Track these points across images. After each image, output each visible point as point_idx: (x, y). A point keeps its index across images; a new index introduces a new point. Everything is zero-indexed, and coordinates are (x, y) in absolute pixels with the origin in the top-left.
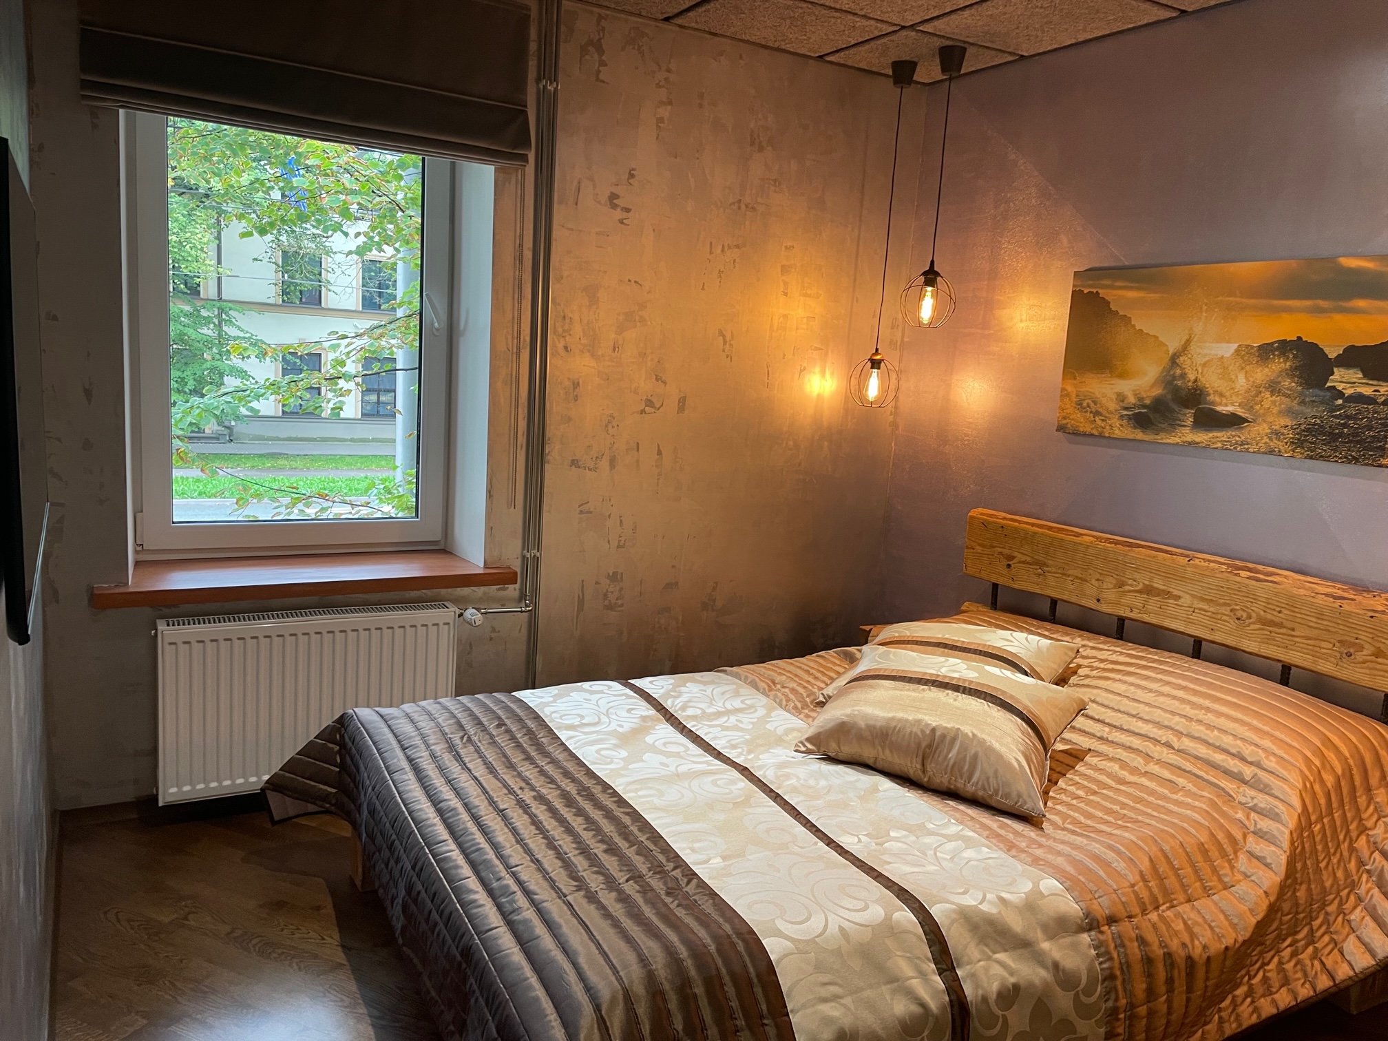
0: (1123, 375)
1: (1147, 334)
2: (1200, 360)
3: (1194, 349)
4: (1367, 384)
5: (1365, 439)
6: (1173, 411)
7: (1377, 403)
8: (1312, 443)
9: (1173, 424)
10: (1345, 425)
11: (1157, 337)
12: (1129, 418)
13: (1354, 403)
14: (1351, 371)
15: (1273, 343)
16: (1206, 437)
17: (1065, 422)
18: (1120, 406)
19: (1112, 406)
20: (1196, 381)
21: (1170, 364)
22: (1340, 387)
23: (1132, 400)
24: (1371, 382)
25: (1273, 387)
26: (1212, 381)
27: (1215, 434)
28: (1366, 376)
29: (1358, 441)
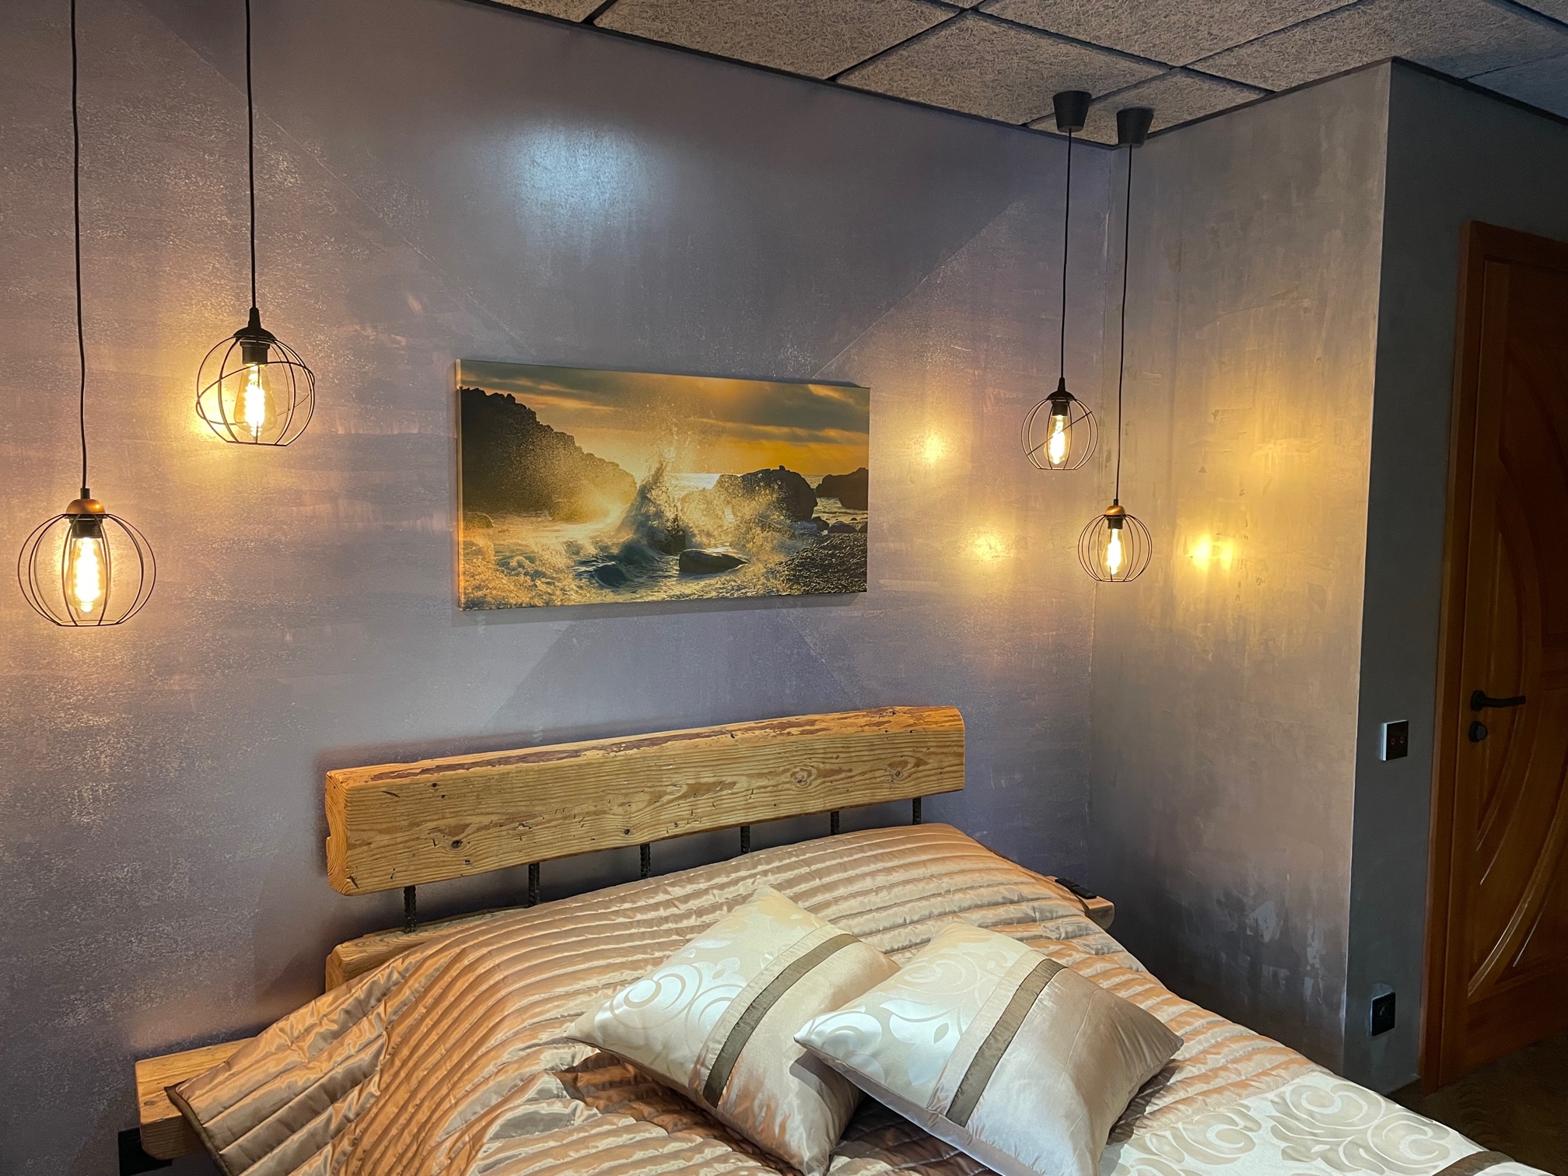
0: (570, 518)
1: (600, 460)
2: (678, 494)
3: (668, 479)
4: (846, 513)
5: (850, 567)
6: (652, 560)
7: (856, 531)
8: (806, 577)
9: (654, 576)
10: (833, 556)
11: (617, 465)
12: (591, 575)
13: (838, 532)
14: (832, 501)
15: (755, 474)
16: (697, 587)
17: (480, 593)
18: (575, 561)
19: (561, 561)
20: (676, 520)
21: (639, 499)
22: (824, 517)
23: (592, 550)
24: (848, 511)
25: (763, 522)
26: (695, 519)
27: (708, 582)
28: (844, 505)
29: (846, 569)
